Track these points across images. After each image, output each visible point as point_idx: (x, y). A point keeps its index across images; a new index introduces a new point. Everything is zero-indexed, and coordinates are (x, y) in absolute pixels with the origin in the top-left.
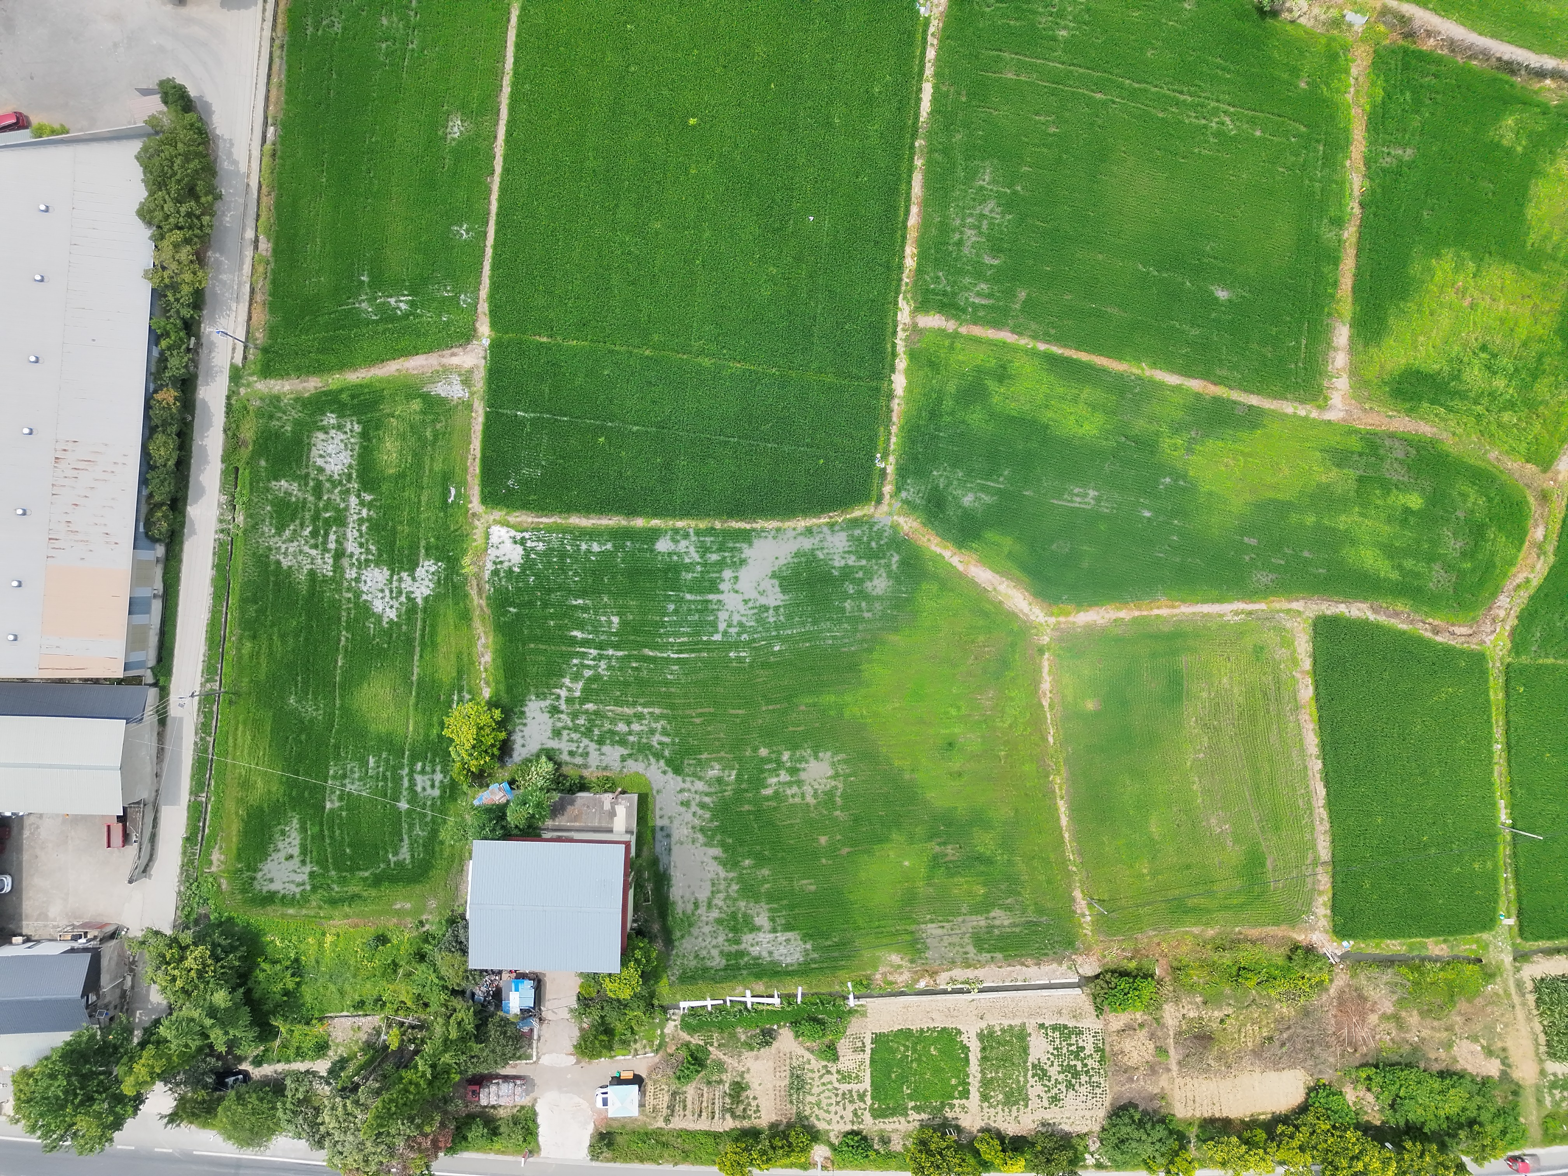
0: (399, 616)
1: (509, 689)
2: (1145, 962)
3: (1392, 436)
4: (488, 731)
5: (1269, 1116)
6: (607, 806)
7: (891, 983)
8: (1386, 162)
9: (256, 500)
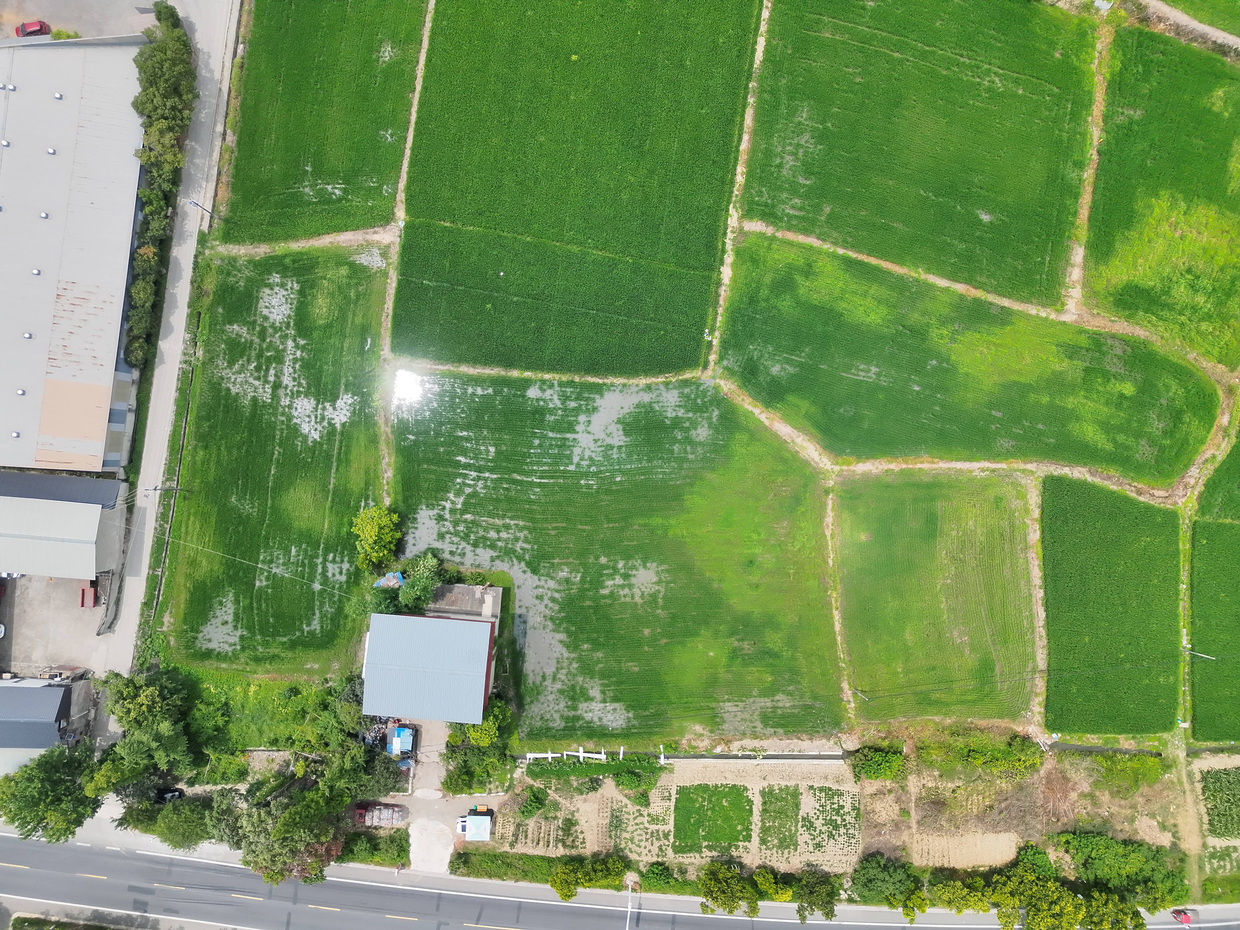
0: (321, 437)
1: (406, 500)
2: (896, 743)
3: (1113, 337)
4: (387, 530)
5: (987, 868)
6: (478, 595)
7: (695, 747)
8: (1120, 120)
9: (213, 339)
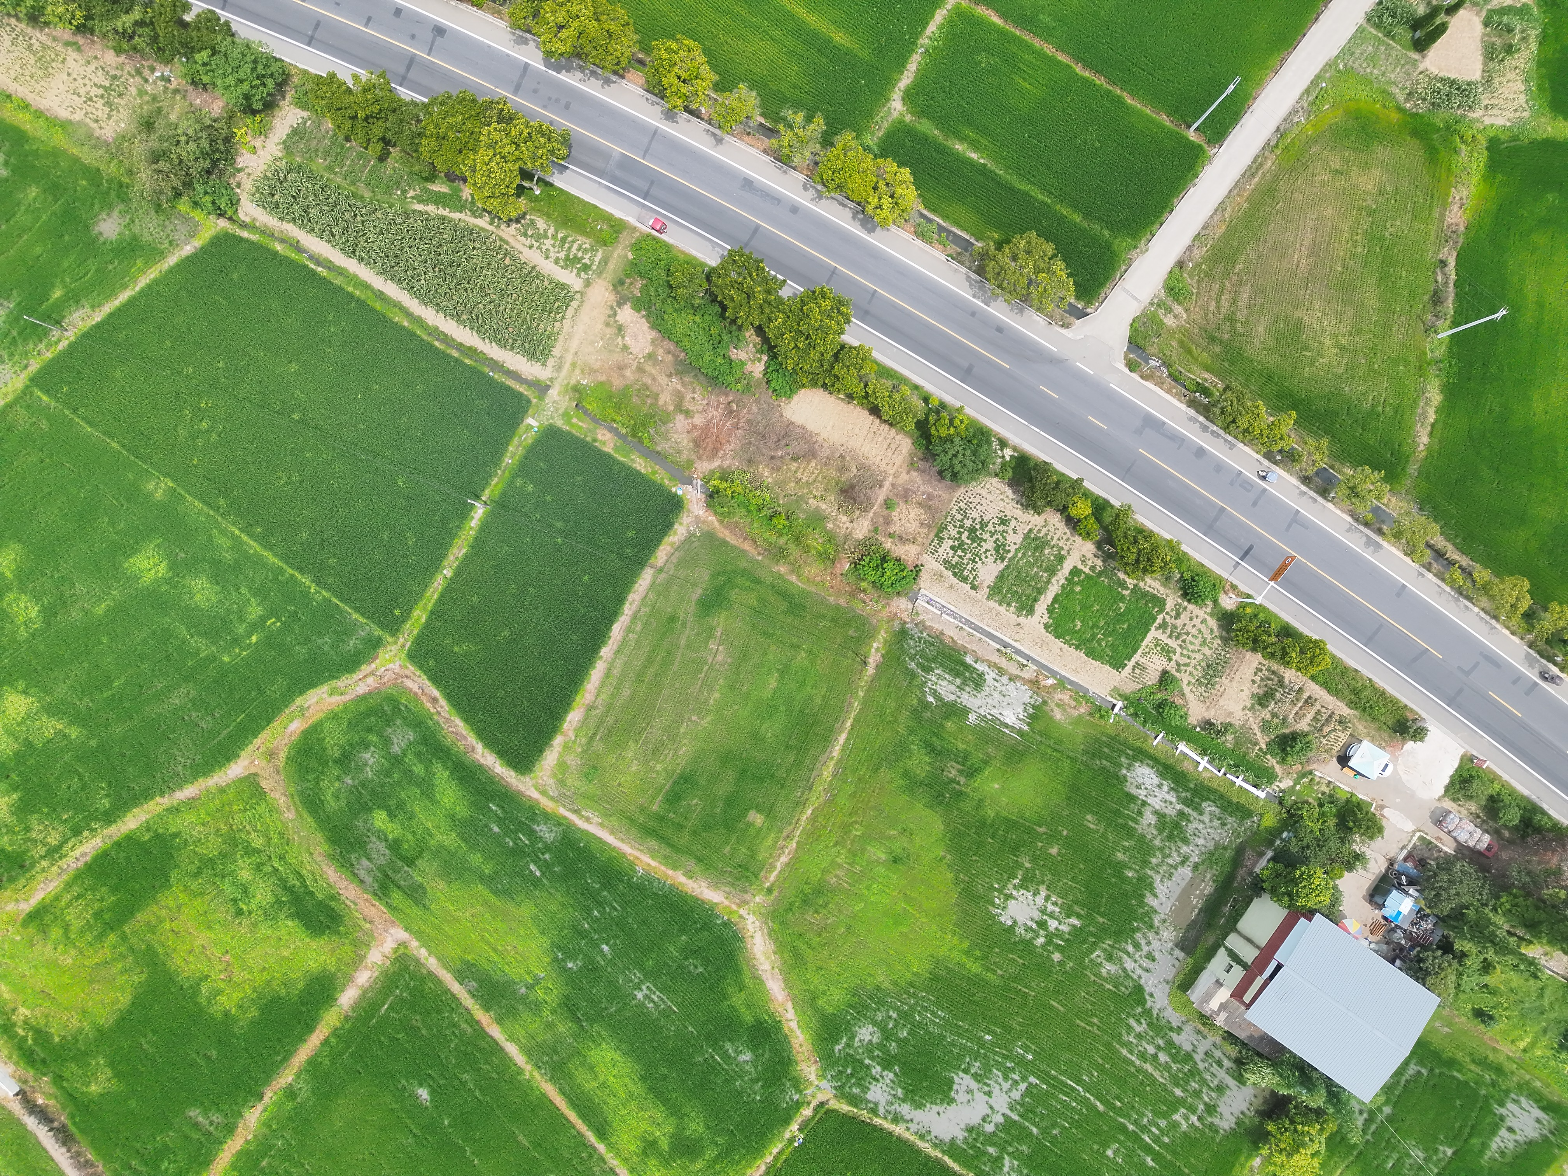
1: (1237, 1153)
2: (852, 579)
3: (362, 884)
5: (834, 394)
6: (1223, 1016)
7: (1075, 700)
8: (216, 1117)
